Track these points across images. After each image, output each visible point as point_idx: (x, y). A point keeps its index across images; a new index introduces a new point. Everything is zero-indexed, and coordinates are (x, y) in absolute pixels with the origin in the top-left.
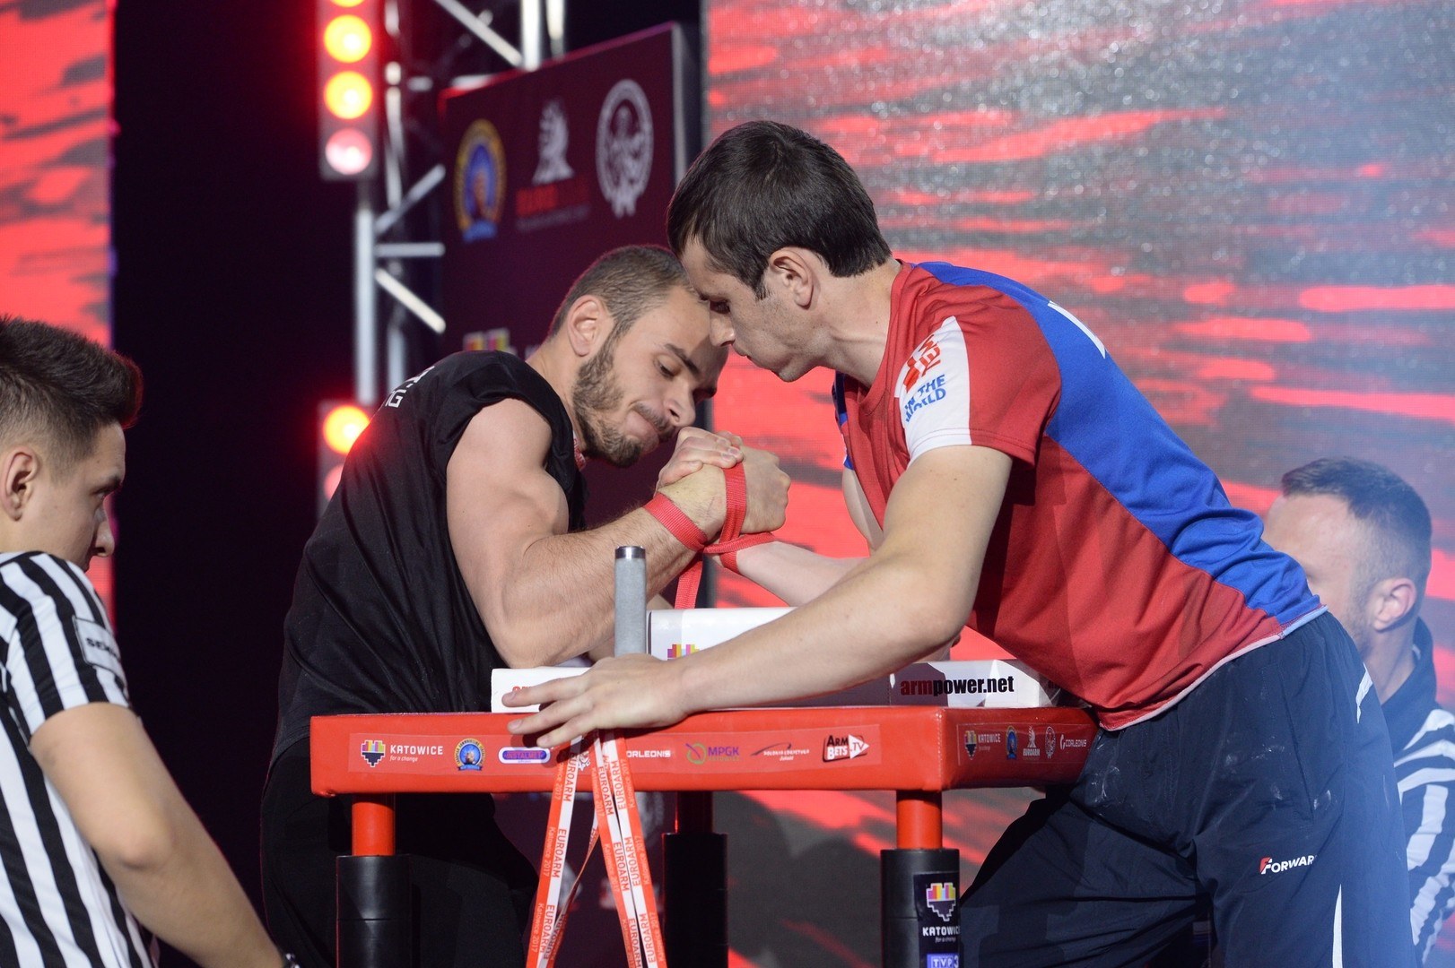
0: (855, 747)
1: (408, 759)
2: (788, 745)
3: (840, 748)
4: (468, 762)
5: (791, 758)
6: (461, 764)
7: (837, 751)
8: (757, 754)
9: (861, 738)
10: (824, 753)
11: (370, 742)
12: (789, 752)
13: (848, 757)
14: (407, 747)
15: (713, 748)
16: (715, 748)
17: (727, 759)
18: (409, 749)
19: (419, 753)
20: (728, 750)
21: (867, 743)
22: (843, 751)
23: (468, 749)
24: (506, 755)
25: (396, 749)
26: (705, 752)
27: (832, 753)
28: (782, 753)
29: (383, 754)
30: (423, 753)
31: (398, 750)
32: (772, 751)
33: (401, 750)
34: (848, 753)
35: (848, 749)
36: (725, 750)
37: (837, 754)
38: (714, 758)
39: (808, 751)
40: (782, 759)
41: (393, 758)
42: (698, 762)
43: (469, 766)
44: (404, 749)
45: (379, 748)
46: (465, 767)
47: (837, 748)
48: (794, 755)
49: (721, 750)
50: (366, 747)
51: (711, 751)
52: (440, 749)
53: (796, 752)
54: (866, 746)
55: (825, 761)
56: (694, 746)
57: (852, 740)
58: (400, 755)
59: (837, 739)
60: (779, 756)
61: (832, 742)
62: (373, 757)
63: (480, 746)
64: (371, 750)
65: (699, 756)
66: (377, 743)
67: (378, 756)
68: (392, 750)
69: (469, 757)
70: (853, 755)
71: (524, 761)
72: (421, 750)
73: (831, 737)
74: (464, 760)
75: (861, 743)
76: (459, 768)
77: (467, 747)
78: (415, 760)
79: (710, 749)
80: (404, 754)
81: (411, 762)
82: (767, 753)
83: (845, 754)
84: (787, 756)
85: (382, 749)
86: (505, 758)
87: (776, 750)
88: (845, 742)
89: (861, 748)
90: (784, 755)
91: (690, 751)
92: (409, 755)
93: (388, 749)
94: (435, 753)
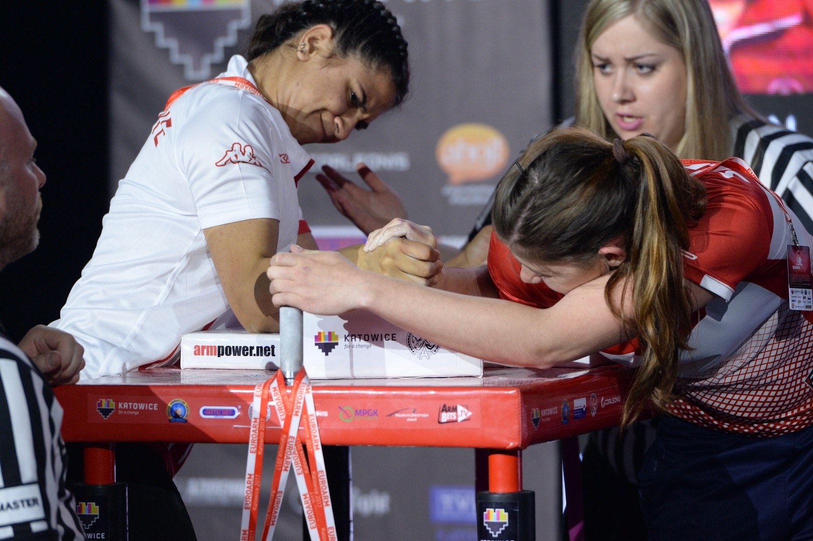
0: (462, 414)
1: (131, 413)
2: (413, 410)
3: (451, 414)
4: (177, 416)
5: (415, 420)
6: (171, 418)
7: (448, 416)
8: (390, 415)
9: (467, 407)
10: (439, 416)
11: (104, 401)
12: (414, 415)
13: (456, 421)
14: (131, 404)
15: (358, 411)
16: (360, 411)
17: (369, 418)
18: (132, 406)
19: (140, 408)
20: (370, 412)
21: (471, 411)
22: (453, 417)
23: (176, 407)
24: (205, 412)
25: (123, 405)
26: (353, 412)
27: (445, 417)
28: (408, 415)
29: (113, 410)
30: (143, 408)
31: (125, 406)
32: (401, 413)
33: (127, 406)
34: (457, 418)
35: (457, 415)
36: (368, 412)
37: (448, 418)
38: (359, 418)
39: (427, 415)
40: (409, 420)
41: (120, 412)
42: (348, 421)
43: (177, 419)
44: (129, 406)
45: (110, 406)
46: (174, 420)
47: (448, 413)
48: (418, 418)
49: (365, 412)
50: (100, 405)
51: (357, 413)
52: (155, 405)
53: (419, 415)
54: (470, 414)
55: (440, 423)
56: (345, 408)
57: (460, 408)
58: (125, 410)
59: (449, 407)
60: (406, 418)
61: (445, 409)
62: (106, 412)
63: (186, 404)
64: (104, 406)
65: (349, 417)
66: (108, 402)
67: (109, 411)
68: (120, 405)
69: (178, 412)
70: (460, 419)
71: (219, 417)
72: (142, 406)
73: (445, 406)
74: (173, 414)
75: (466, 411)
76: (170, 421)
77: (176, 405)
78: (137, 413)
79: (356, 411)
80: (128, 410)
81: (133, 415)
82: (397, 415)
83: (454, 418)
84: (412, 417)
85: (112, 405)
86: (205, 414)
87: (403, 413)
88: (455, 409)
89: (466, 415)
90: (410, 418)
91: (341, 413)
92: (132, 410)
93: (117, 406)
94: (151, 409)
